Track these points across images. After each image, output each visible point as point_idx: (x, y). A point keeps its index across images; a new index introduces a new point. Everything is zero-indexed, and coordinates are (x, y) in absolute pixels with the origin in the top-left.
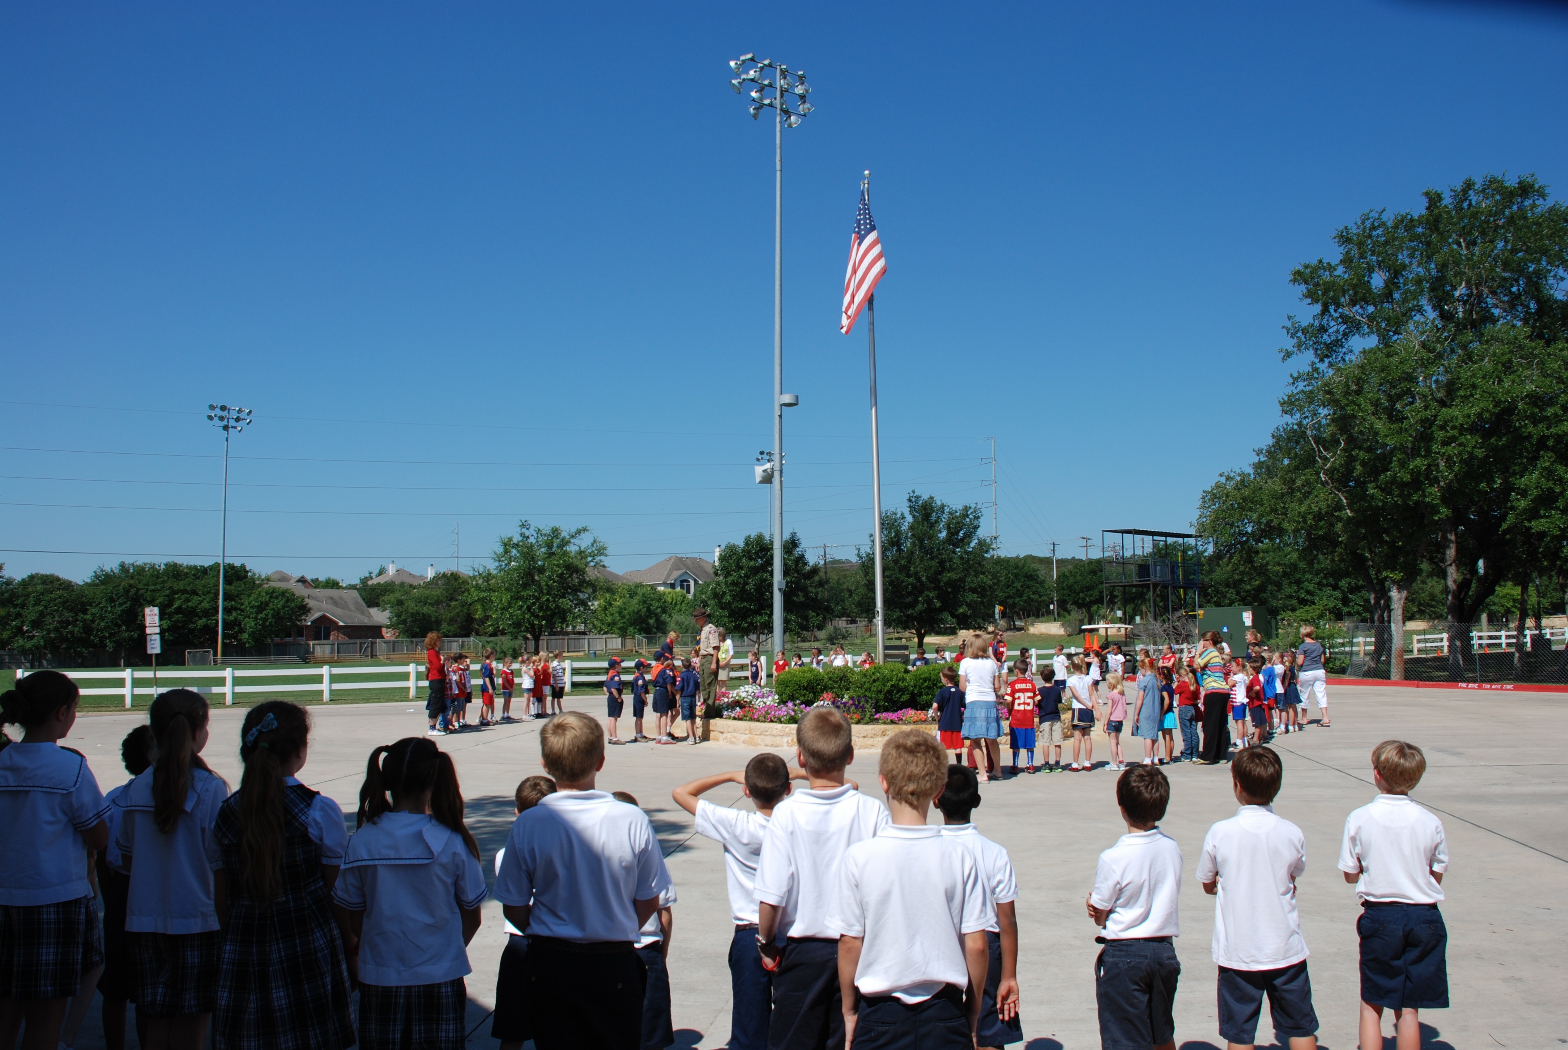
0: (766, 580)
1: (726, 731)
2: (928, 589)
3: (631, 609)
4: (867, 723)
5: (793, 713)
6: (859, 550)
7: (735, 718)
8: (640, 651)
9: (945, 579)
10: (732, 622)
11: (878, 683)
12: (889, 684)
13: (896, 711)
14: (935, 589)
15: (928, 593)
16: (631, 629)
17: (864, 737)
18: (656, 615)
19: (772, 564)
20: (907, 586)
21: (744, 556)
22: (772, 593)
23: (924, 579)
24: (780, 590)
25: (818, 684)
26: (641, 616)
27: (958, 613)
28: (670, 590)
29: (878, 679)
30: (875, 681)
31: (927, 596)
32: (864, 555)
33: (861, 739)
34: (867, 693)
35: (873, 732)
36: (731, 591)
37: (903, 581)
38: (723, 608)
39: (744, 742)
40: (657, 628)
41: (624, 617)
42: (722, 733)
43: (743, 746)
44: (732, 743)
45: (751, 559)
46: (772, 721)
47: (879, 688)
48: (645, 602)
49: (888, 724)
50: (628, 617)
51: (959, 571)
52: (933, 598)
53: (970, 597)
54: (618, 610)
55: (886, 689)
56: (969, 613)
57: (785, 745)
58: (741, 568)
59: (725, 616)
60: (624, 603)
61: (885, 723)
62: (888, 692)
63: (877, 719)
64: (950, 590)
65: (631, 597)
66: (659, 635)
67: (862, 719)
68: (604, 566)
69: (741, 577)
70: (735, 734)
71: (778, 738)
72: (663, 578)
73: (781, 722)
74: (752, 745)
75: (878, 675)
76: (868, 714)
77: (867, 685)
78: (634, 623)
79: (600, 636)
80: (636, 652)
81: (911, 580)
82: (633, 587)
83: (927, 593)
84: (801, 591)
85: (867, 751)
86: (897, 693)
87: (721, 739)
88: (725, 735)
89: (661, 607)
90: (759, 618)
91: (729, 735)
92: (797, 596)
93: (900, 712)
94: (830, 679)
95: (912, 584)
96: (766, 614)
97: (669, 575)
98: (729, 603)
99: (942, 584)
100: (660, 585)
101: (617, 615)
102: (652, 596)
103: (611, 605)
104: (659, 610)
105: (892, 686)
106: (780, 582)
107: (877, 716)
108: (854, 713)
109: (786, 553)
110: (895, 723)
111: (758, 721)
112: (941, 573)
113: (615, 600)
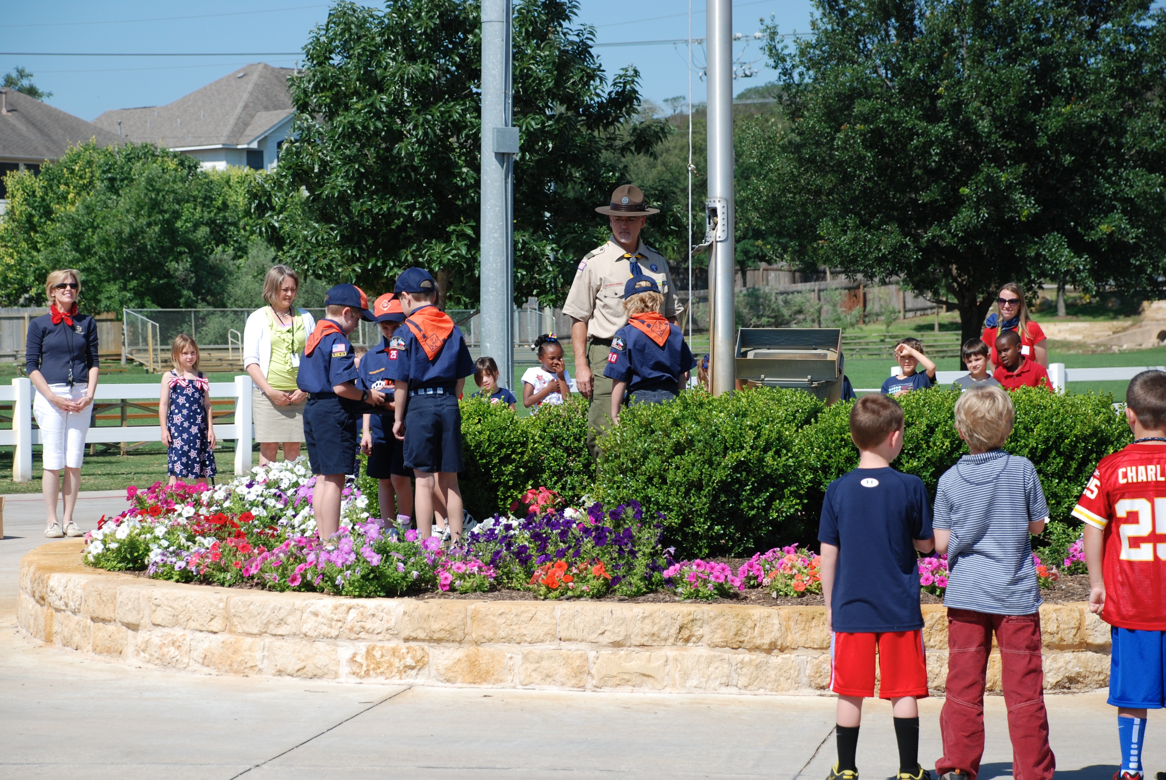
0: (458, 127)
1: (145, 621)
2: (998, 160)
3: (110, 228)
4: (634, 596)
5: (376, 560)
6: (773, 34)
7: (187, 578)
8: (139, 358)
9: (1054, 125)
10: (352, 260)
11: (690, 457)
12: (730, 459)
13: (748, 553)
14: (1018, 157)
15: (993, 171)
16: (113, 289)
17: (617, 645)
18: (193, 248)
19: (476, 75)
20: (924, 150)
21: (388, 44)
22: (477, 168)
23: (984, 125)
24: (502, 157)
25: (506, 460)
26: (143, 248)
27: (1093, 236)
28: (246, 170)
29: (690, 442)
30: (679, 449)
31: (990, 180)
32: (792, 49)
33: (606, 653)
34: (651, 491)
35: (648, 628)
36: (348, 160)
37: (912, 133)
38: (325, 218)
39: (206, 661)
40: (196, 289)
41: (87, 252)
42: (133, 627)
43: (201, 674)
44: (166, 663)
45: (412, 57)
46: (308, 587)
47: (695, 474)
48: (155, 206)
49: (707, 599)
50: (101, 251)
51: (1105, 96)
52: (1010, 186)
53: (1140, 185)
54: (68, 228)
55: (719, 475)
56: (1132, 235)
57: (345, 669)
58: (380, 86)
59: (328, 244)
60: (89, 209)
61: (695, 596)
62: (725, 487)
63: (670, 582)
64: (1068, 159)
65: (113, 187)
66: (203, 309)
67: (616, 580)
68: (32, 92)
69: (378, 115)
70: (178, 632)
71: (321, 646)
72: (226, 131)
73: (337, 591)
74: (232, 670)
75: (691, 428)
76: (641, 564)
77: (653, 463)
78: (123, 272)
79: (15, 311)
80: (130, 361)
81: (937, 129)
82: (120, 159)
83: (988, 169)
84: (576, 161)
85: (624, 694)
86: (756, 492)
87: (129, 650)
88: (142, 636)
89: (211, 223)
90: (438, 248)
91: (156, 636)
92: (562, 179)
93: (759, 561)
94: (555, 441)
95: (942, 142)
96: (462, 236)
97: (242, 126)
98: (343, 199)
99: (1042, 141)
100: (213, 154)
101: (66, 244)
102: (178, 186)
103: (48, 213)
104: (203, 231)
105: (740, 466)
106: (500, 133)
107: (670, 572)
108: (594, 560)
109: (529, 36)
110: (735, 597)
111: (262, 585)
112: (1036, 105)
113: (63, 198)
